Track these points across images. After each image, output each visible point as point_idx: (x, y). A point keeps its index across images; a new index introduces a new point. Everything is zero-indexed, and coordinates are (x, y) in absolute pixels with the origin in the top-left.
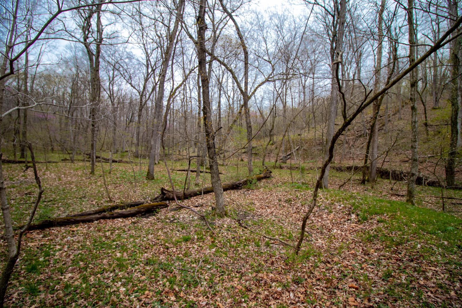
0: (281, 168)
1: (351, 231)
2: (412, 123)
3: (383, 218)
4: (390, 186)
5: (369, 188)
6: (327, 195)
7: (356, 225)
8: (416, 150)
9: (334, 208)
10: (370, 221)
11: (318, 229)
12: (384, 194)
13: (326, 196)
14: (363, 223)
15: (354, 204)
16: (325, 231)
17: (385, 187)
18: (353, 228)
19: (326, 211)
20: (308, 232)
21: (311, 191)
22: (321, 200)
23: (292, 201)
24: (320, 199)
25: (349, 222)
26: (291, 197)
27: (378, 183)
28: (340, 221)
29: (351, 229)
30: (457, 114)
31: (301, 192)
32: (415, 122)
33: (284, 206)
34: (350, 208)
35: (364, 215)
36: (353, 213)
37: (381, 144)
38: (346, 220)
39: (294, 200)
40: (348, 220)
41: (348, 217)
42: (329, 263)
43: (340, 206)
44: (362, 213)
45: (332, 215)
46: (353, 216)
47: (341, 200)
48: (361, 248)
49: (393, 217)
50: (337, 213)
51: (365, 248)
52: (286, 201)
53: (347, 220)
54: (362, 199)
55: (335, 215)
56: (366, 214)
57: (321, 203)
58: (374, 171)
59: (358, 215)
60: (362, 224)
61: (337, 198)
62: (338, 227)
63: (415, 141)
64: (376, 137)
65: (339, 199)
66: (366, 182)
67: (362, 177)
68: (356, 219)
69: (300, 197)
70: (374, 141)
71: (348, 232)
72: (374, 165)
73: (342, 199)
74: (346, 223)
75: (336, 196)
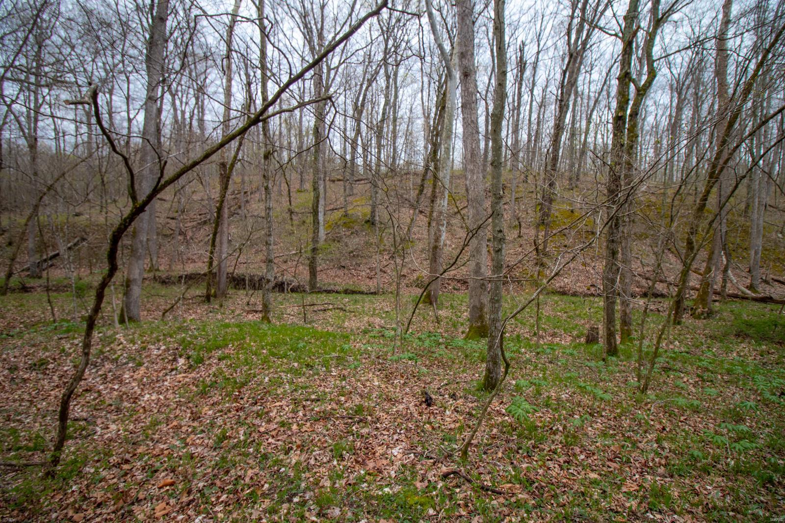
0: (25, 289)
1: (176, 388)
2: (266, 210)
3: (227, 351)
4: (245, 300)
5: (217, 306)
6: (134, 334)
7: (184, 375)
8: (271, 247)
9: (146, 357)
10: (207, 363)
11: (111, 405)
12: (238, 312)
13: (131, 337)
14: (196, 368)
15: (184, 340)
16: (126, 404)
17: (240, 303)
18: (180, 382)
19: (131, 365)
20: (85, 420)
21: (99, 333)
22: (121, 346)
23: (48, 363)
24: (119, 345)
25: (174, 373)
26: (47, 354)
27: (230, 298)
28: (158, 376)
29: (176, 384)
30: (318, 201)
31: (74, 338)
32: (269, 209)
33: (25, 381)
34: (177, 349)
35: (199, 355)
36: (181, 356)
37: (236, 236)
38: (168, 371)
39: (54, 359)
40: (172, 370)
41: (172, 365)
42: (127, 462)
43: (159, 349)
44: (196, 353)
45: (142, 371)
46: (181, 361)
47: (162, 337)
48: (189, 411)
49: (240, 347)
50: (153, 363)
51: (195, 409)
52: (32, 368)
53: (171, 372)
54: (199, 329)
55: (147, 368)
56: (201, 353)
57: (119, 353)
58: (224, 279)
59: (188, 358)
60: (194, 370)
61: (154, 335)
62: (153, 388)
63: (270, 235)
64: (226, 225)
65: (158, 337)
66: (212, 299)
67: (205, 291)
68: (185, 365)
69: (71, 351)
70: (222, 232)
71: (171, 391)
72: (223, 270)
73: (164, 335)
74: (168, 377)
75: (152, 333)
